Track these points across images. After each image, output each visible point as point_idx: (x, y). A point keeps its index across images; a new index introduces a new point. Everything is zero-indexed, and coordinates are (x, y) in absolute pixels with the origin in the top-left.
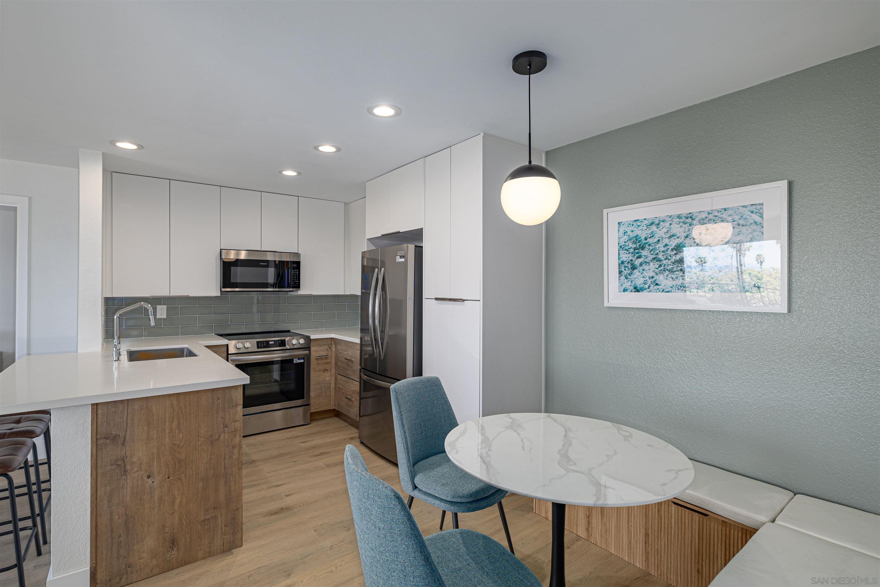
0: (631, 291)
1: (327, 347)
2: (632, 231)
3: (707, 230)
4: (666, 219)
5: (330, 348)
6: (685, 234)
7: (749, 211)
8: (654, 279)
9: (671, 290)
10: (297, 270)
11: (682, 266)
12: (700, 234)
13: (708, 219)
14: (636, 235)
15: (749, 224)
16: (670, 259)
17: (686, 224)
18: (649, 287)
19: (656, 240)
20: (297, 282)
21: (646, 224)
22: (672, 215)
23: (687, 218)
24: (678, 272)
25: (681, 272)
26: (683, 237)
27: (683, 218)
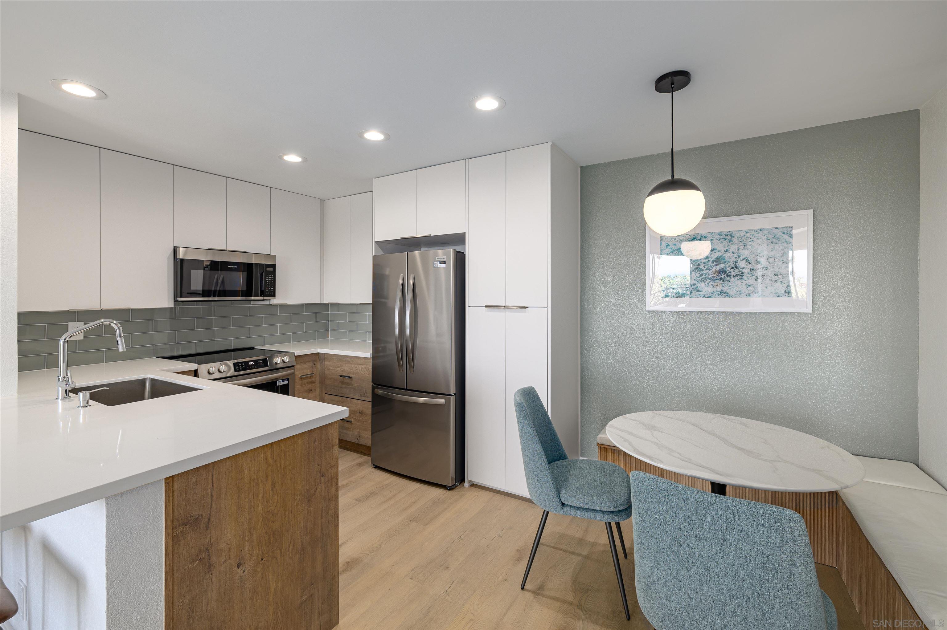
0: (673, 297)
1: (312, 364)
2: (675, 245)
3: (745, 246)
4: (707, 235)
5: (314, 364)
6: (725, 249)
7: (781, 232)
8: (695, 286)
9: (712, 296)
10: (272, 275)
11: (722, 276)
12: (738, 249)
13: (745, 237)
14: (678, 248)
15: (781, 243)
16: (711, 270)
17: (726, 240)
18: (691, 293)
20: (272, 289)
21: (688, 239)
22: (713, 232)
23: (727, 235)
24: (718, 281)
25: (720, 281)
27: (723, 235)
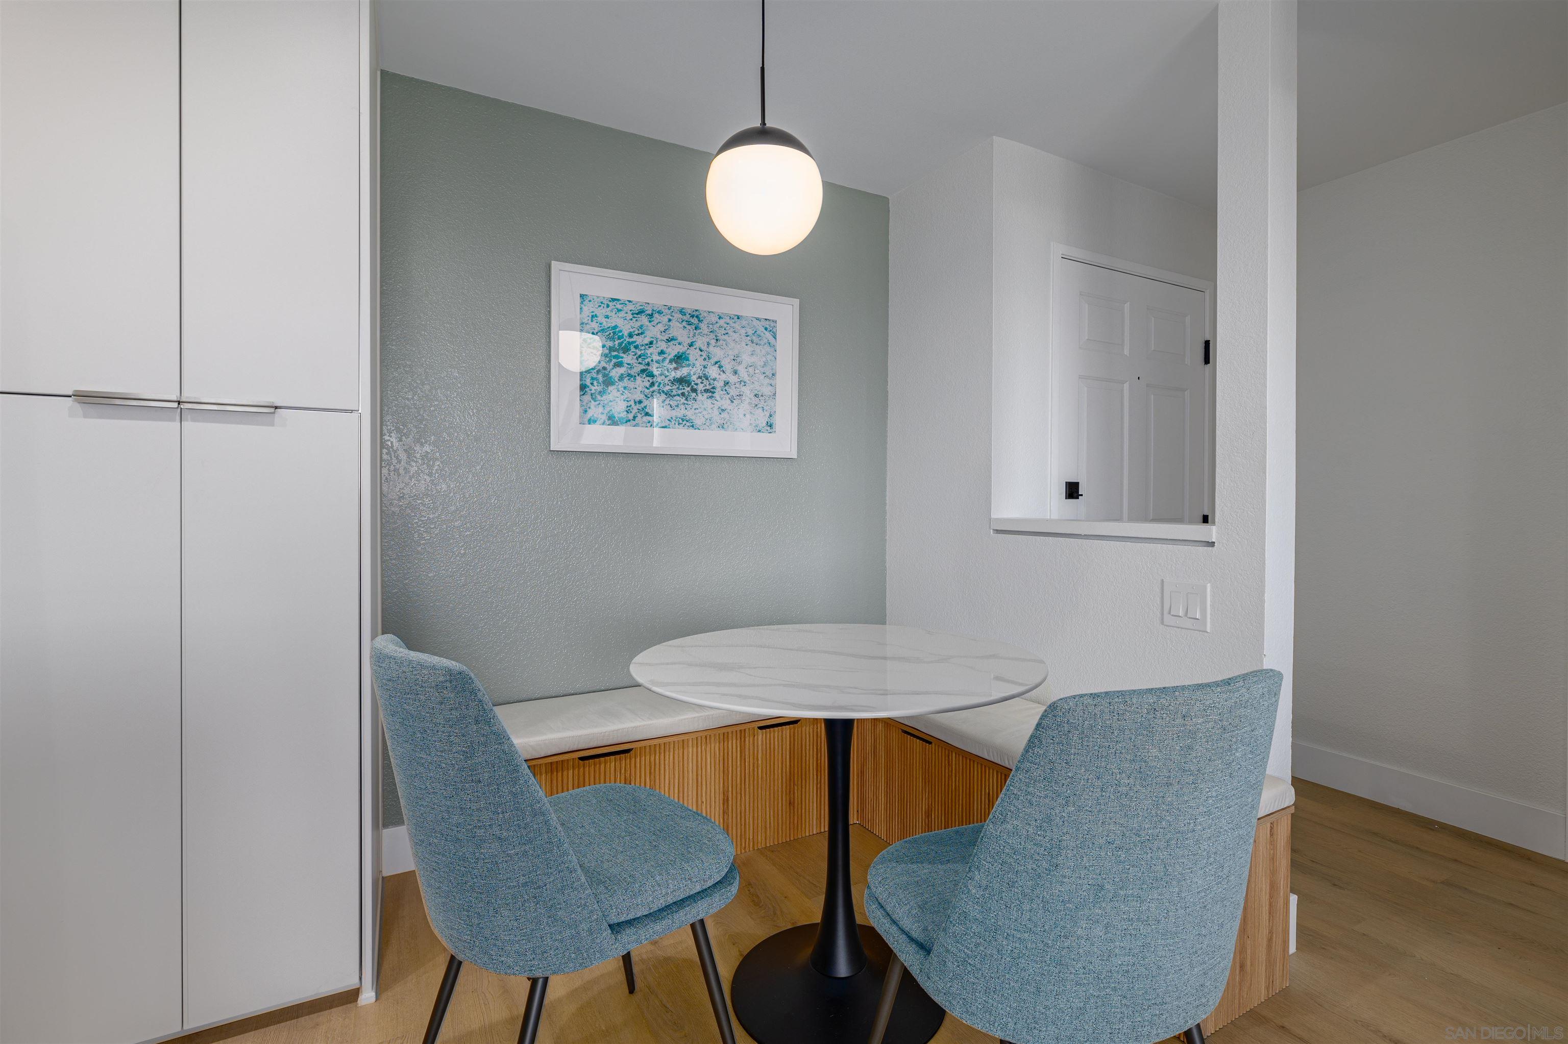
0: (603, 424)
2: (607, 317)
3: (717, 340)
4: (663, 310)
6: (689, 341)
7: (763, 326)
8: (642, 405)
9: (669, 425)
11: (684, 389)
12: (708, 344)
13: (718, 325)
14: (613, 325)
15: (762, 344)
16: (667, 376)
17: (690, 324)
18: (634, 417)
19: (647, 341)
21: (631, 311)
22: (671, 306)
23: (692, 316)
24: (678, 397)
25: (682, 398)
26: (686, 345)
27: (687, 314)
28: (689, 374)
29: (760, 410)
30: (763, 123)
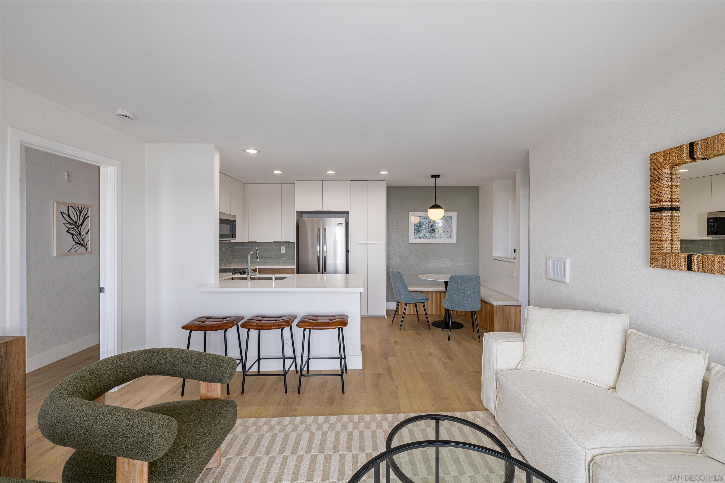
0: (418, 238)
7: (449, 218)
8: (425, 235)
9: (430, 238)
11: (433, 231)
15: (449, 221)
16: (430, 229)
18: (424, 237)
19: (426, 223)
21: (423, 218)
25: (433, 233)
26: (433, 223)
28: (434, 228)
29: (448, 234)
30: (436, 203)
